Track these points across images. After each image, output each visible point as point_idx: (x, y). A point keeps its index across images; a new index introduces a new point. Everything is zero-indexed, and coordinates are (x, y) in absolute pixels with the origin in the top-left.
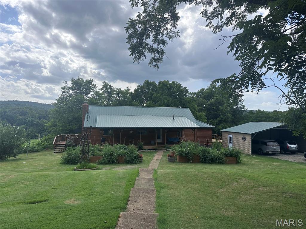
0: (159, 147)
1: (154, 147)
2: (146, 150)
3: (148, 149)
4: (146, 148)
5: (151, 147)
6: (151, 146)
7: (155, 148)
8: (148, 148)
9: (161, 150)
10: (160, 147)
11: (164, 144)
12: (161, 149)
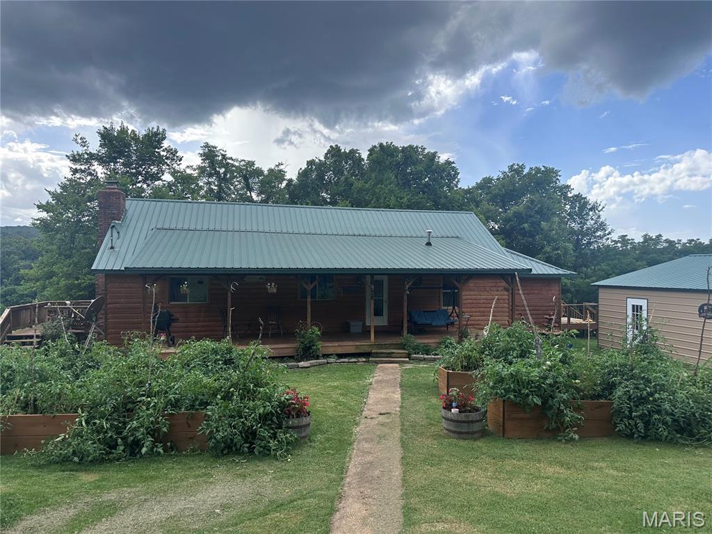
0: (380, 346)
1: (363, 345)
2: (331, 360)
3: (340, 356)
4: (330, 351)
5: (349, 346)
6: (351, 343)
7: (367, 350)
8: (340, 351)
9: (389, 357)
10: (386, 346)
11: (399, 333)
12: (389, 355)
